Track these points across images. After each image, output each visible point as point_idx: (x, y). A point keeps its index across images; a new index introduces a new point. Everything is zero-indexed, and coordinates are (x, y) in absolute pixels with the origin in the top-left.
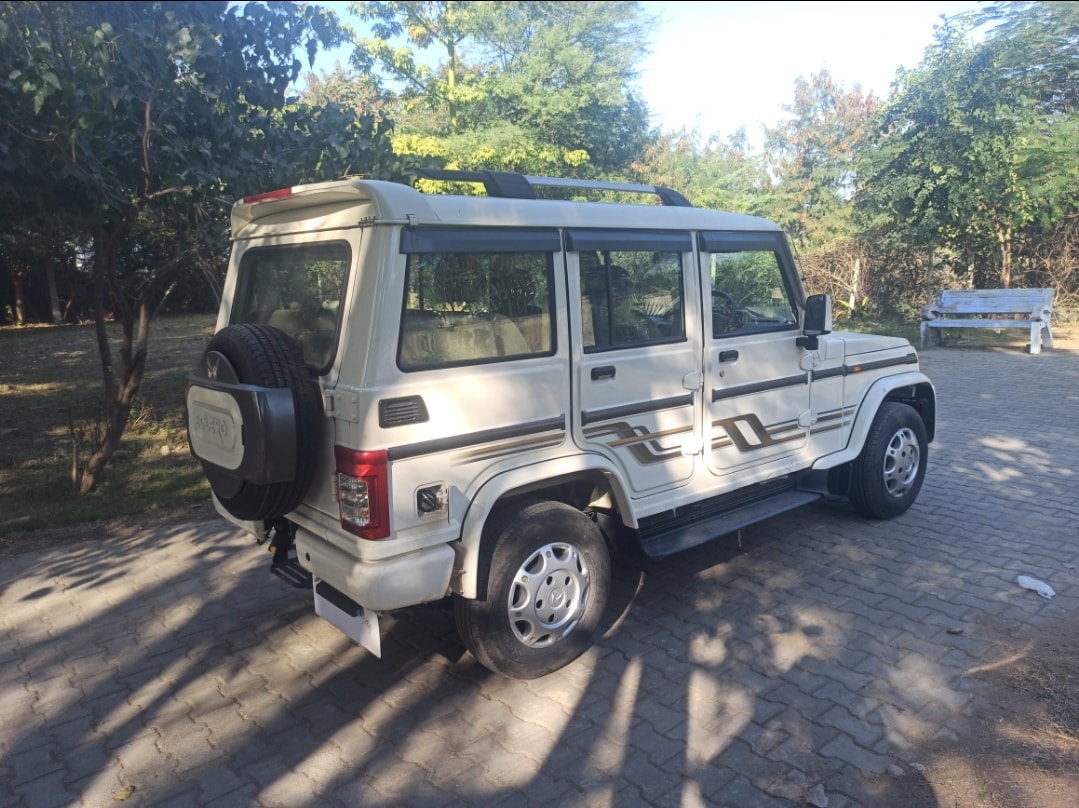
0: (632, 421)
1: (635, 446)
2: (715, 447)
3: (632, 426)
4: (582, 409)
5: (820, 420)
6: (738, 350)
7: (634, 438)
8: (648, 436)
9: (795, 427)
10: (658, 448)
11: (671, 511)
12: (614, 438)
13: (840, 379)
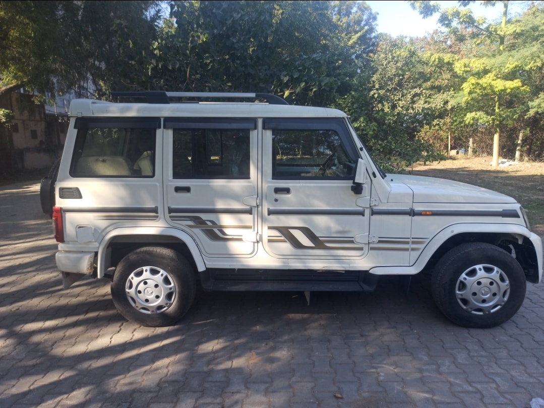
0: (204, 216)
1: (206, 230)
2: (270, 241)
3: (204, 219)
4: (169, 206)
5: (380, 242)
6: (291, 188)
7: (207, 226)
8: (216, 226)
9: (352, 242)
10: (224, 234)
11: (234, 269)
12: (191, 223)
13: (408, 218)
